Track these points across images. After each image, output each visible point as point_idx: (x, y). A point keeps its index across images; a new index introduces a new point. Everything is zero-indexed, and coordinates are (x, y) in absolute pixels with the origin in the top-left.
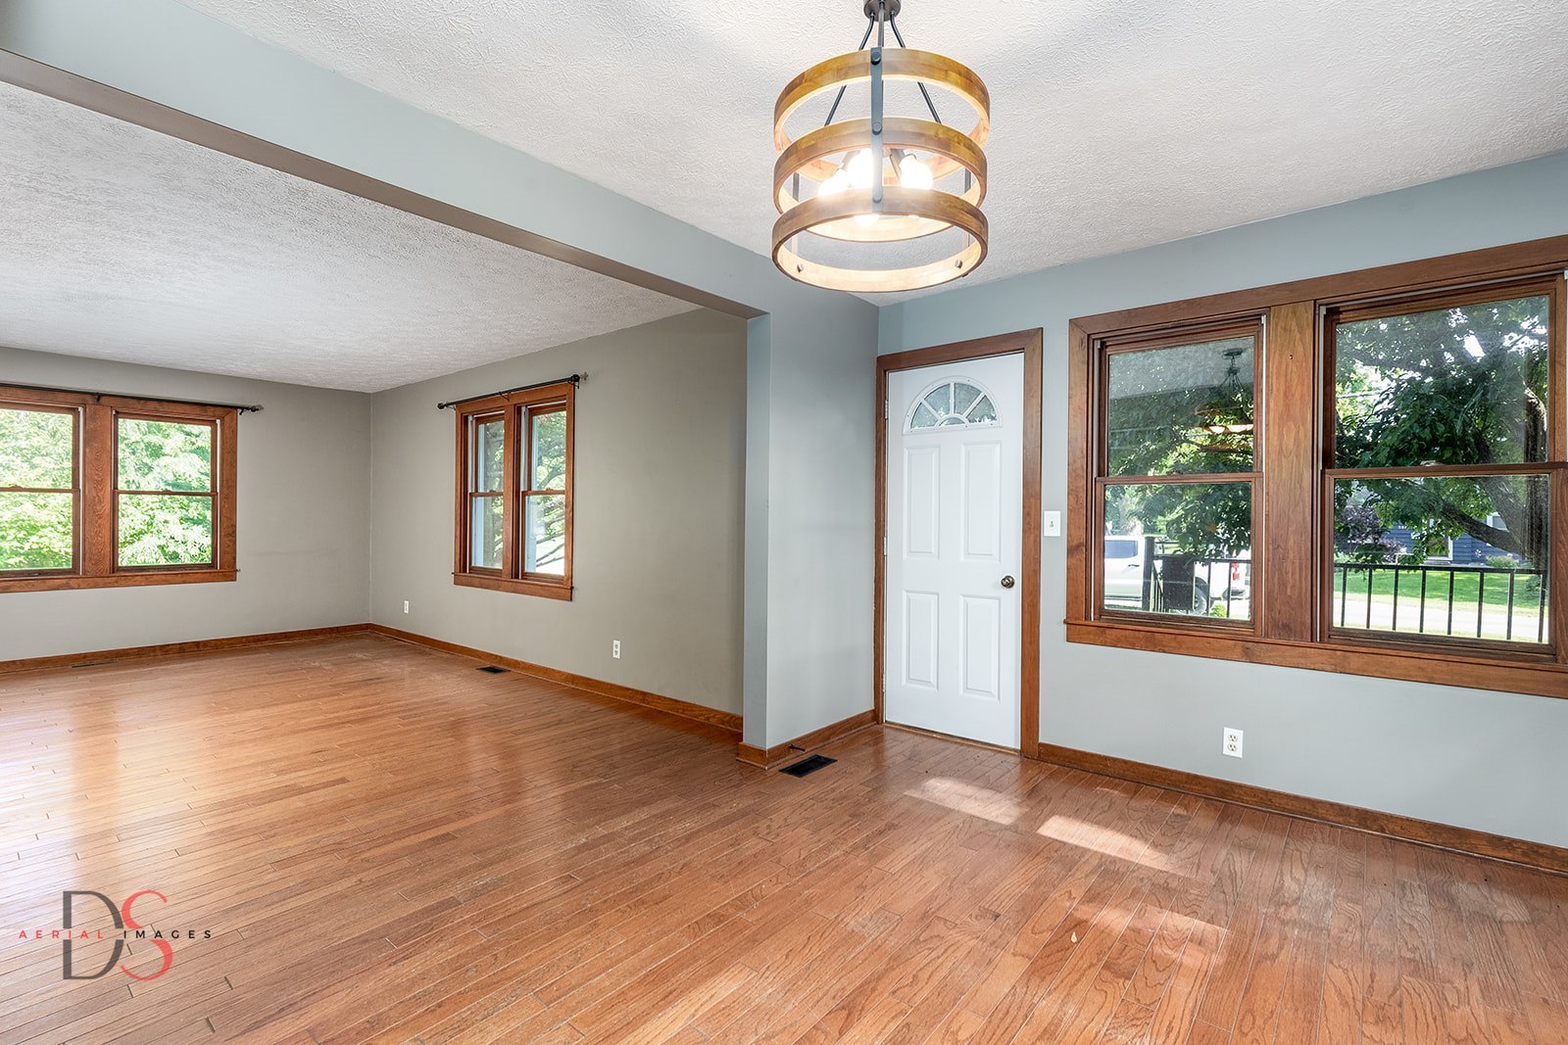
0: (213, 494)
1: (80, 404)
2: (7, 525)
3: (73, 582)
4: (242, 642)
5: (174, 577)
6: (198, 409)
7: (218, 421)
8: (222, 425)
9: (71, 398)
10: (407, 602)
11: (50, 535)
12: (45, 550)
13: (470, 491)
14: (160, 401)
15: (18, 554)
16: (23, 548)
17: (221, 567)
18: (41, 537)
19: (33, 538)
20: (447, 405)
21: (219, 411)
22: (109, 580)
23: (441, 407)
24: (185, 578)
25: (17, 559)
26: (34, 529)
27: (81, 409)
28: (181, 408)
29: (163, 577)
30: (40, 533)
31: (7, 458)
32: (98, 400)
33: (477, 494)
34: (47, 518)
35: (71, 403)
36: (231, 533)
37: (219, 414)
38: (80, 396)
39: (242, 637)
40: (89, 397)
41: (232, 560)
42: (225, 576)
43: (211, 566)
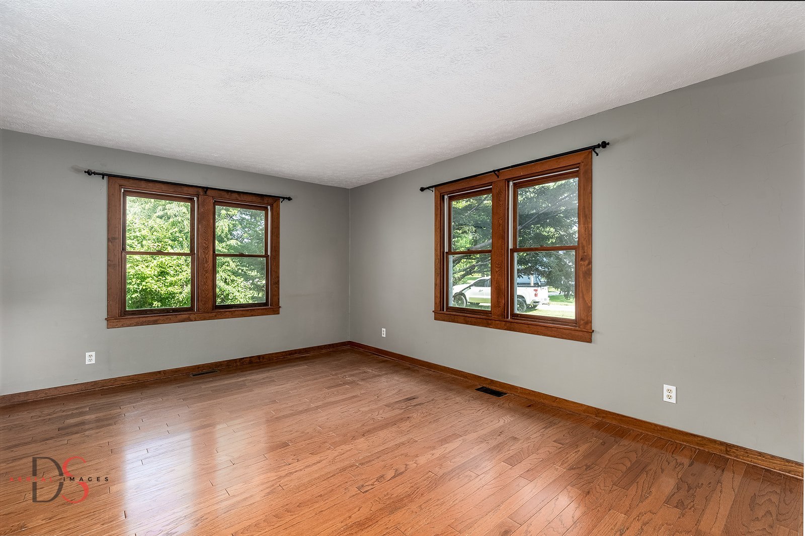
0: (266, 256)
1: (195, 195)
2: (132, 277)
3: (192, 316)
4: (283, 356)
5: (247, 312)
6: (259, 199)
7: (269, 207)
8: (272, 209)
9: (191, 191)
10: (384, 329)
11: (151, 281)
12: (149, 289)
13: (446, 251)
14: (239, 193)
15: (136, 292)
16: (139, 289)
17: (271, 304)
18: (147, 283)
19: (144, 283)
20: (428, 188)
21: (270, 201)
22: (211, 315)
23: (422, 189)
25: (136, 295)
26: (143, 279)
27: (195, 199)
28: (248, 198)
29: (241, 312)
30: (146, 281)
31: (132, 241)
32: (206, 192)
33: (450, 252)
34: (150, 273)
35: (190, 195)
36: (276, 283)
38: (196, 189)
39: (283, 352)
40: (200, 190)
41: (277, 300)
42: (273, 310)
43: (266, 304)
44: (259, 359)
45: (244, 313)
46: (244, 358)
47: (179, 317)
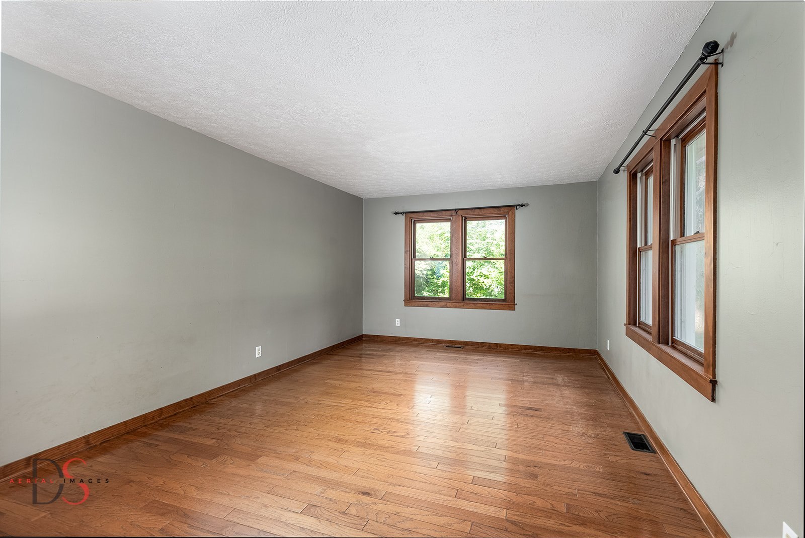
0: (506, 258)
1: (451, 216)
3: (449, 304)
4: (518, 348)
5: (486, 305)
6: (496, 211)
7: (507, 216)
8: (509, 218)
9: (448, 213)
10: (608, 341)
13: (638, 246)
17: (508, 302)
20: (619, 168)
21: (506, 210)
22: (460, 304)
23: (616, 172)
24: (491, 306)
27: (451, 218)
28: (488, 211)
29: (481, 305)
32: (457, 212)
35: (447, 216)
36: (513, 282)
37: (505, 212)
38: (450, 212)
39: (518, 345)
40: (453, 212)
41: (513, 298)
42: (509, 307)
43: (503, 300)
44: (497, 347)
45: (484, 306)
46: (484, 343)
47: (441, 304)
